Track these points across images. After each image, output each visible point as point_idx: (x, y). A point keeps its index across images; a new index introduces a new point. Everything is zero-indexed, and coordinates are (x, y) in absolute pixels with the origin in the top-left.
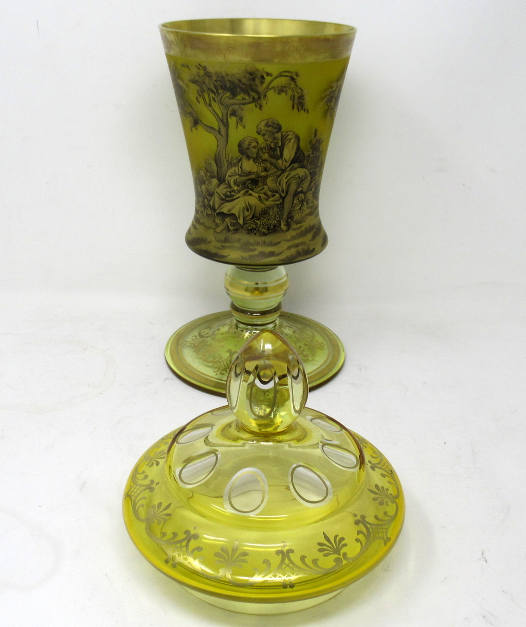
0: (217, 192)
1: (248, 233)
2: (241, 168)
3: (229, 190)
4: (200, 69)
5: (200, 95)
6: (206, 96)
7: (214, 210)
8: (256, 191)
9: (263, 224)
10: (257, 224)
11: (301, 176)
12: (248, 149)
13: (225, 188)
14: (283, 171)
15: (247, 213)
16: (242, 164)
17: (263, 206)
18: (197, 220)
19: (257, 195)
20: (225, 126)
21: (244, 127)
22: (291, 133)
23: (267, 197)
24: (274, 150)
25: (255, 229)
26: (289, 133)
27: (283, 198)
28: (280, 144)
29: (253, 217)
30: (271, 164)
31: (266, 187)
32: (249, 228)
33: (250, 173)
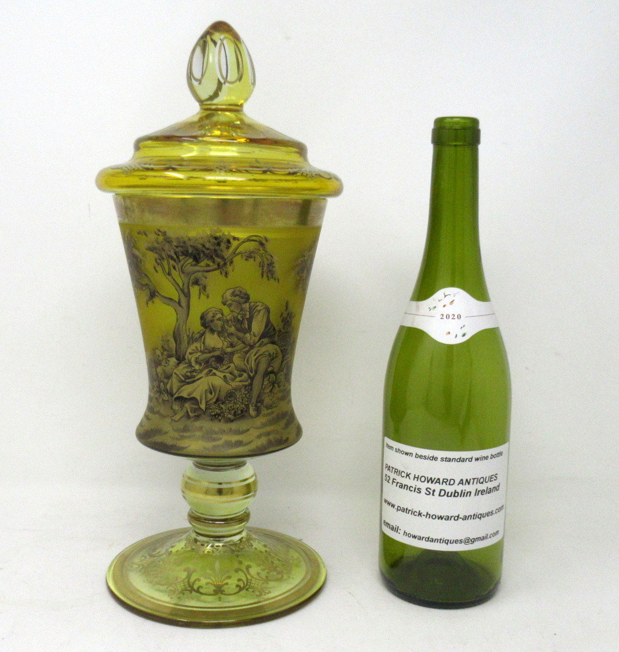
0: (175, 373)
1: (212, 420)
2: (204, 343)
3: (189, 370)
4: (159, 235)
5: (158, 264)
6: (165, 263)
7: (172, 395)
8: (221, 369)
9: (228, 409)
10: (222, 408)
11: (271, 353)
12: (212, 321)
13: (184, 368)
14: (252, 347)
15: (210, 396)
16: (204, 338)
17: (230, 388)
18: (151, 409)
19: (222, 375)
20: (185, 296)
21: (208, 297)
22: (260, 304)
23: (233, 377)
24: (242, 322)
25: (219, 415)
26: (258, 304)
27: (252, 378)
28: (248, 316)
29: (217, 400)
30: (239, 339)
31: (232, 365)
32: (213, 414)
33: (214, 349)
